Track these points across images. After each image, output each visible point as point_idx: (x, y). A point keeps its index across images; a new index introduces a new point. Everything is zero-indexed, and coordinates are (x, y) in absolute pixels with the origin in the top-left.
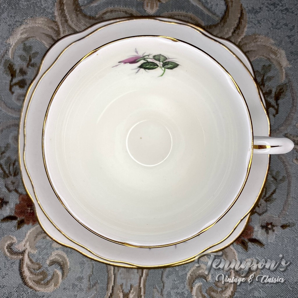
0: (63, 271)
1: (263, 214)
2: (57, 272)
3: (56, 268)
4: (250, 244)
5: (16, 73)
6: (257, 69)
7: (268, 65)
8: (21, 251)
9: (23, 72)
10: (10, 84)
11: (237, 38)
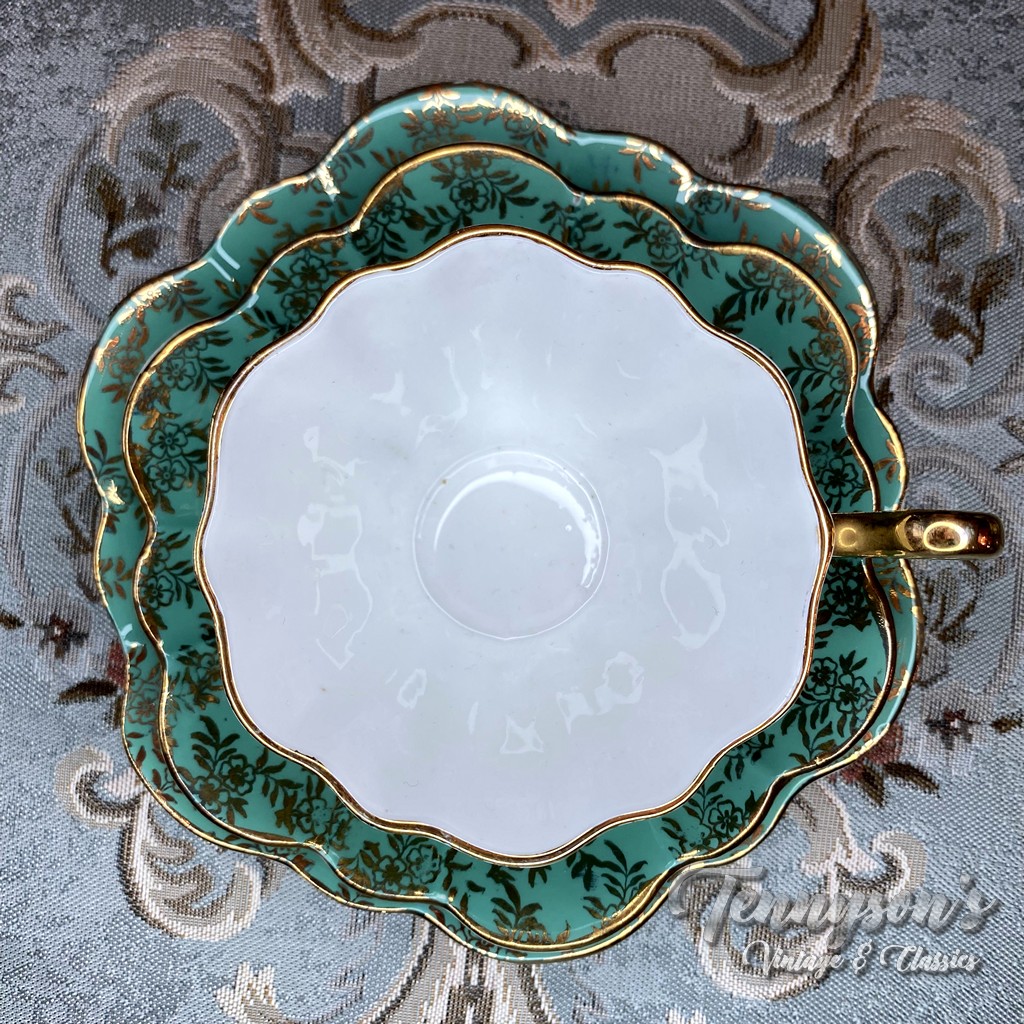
0: (267, 868)
1: (936, 681)
2: (246, 874)
3: (242, 860)
4: (890, 783)
5: (124, 207)
6: (915, 209)
7: (950, 197)
8: (124, 799)
9: (147, 206)
10: (105, 243)
11: (849, 107)
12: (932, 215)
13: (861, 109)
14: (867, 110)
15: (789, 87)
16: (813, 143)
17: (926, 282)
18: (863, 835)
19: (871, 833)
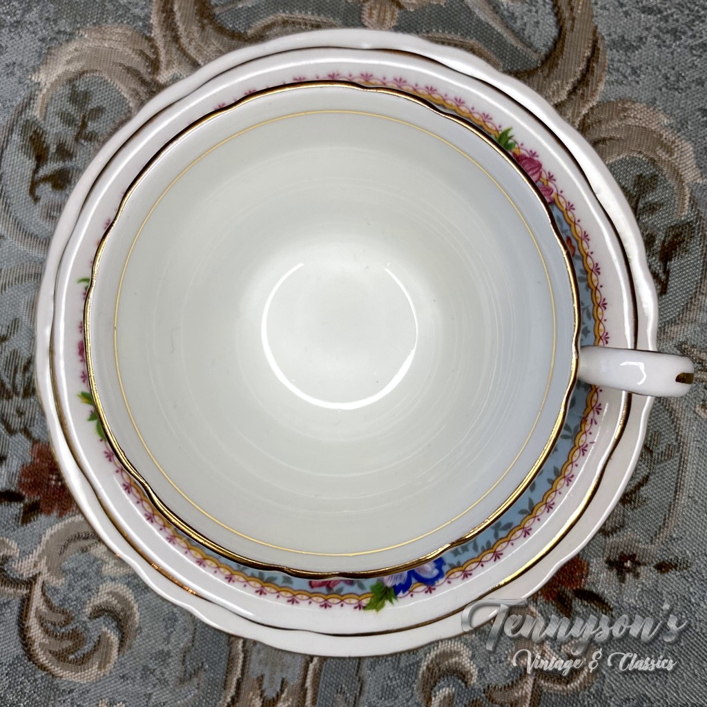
0: (124, 633)
1: (616, 532)
2: (109, 635)
3: (106, 626)
4: (578, 605)
5: (48, 152)
7: (650, 176)
8: (26, 576)
9: (65, 152)
10: (33, 177)
11: (579, 106)
12: (636, 189)
13: (588, 108)
14: (592, 109)
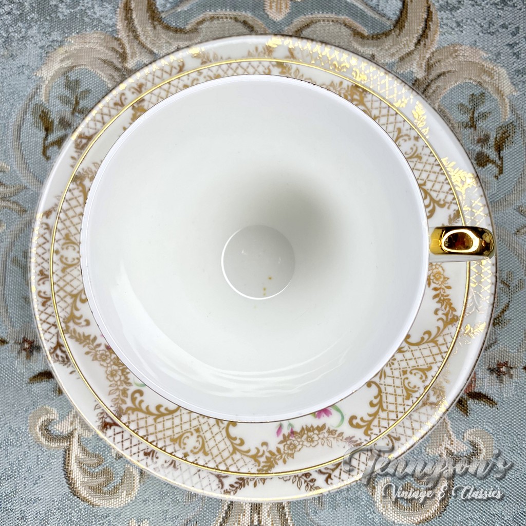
1: (491, 347)
2: (131, 470)
3: (129, 463)
5: (53, 125)
6: (462, 101)
7: (479, 94)
8: (65, 433)
9: (65, 123)
10: (44, 143)
11: (423, 52)
12: (471, 104)
13: (430, 53)
14: (433, 53)
15: (392, 44)
16: (406, 71)
17: (470, 139)
18: (459, 432)
19: (463, 430)
